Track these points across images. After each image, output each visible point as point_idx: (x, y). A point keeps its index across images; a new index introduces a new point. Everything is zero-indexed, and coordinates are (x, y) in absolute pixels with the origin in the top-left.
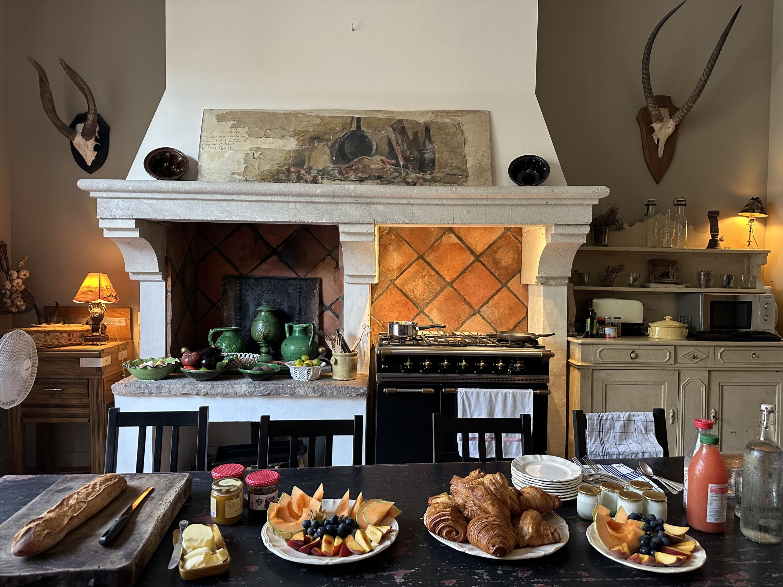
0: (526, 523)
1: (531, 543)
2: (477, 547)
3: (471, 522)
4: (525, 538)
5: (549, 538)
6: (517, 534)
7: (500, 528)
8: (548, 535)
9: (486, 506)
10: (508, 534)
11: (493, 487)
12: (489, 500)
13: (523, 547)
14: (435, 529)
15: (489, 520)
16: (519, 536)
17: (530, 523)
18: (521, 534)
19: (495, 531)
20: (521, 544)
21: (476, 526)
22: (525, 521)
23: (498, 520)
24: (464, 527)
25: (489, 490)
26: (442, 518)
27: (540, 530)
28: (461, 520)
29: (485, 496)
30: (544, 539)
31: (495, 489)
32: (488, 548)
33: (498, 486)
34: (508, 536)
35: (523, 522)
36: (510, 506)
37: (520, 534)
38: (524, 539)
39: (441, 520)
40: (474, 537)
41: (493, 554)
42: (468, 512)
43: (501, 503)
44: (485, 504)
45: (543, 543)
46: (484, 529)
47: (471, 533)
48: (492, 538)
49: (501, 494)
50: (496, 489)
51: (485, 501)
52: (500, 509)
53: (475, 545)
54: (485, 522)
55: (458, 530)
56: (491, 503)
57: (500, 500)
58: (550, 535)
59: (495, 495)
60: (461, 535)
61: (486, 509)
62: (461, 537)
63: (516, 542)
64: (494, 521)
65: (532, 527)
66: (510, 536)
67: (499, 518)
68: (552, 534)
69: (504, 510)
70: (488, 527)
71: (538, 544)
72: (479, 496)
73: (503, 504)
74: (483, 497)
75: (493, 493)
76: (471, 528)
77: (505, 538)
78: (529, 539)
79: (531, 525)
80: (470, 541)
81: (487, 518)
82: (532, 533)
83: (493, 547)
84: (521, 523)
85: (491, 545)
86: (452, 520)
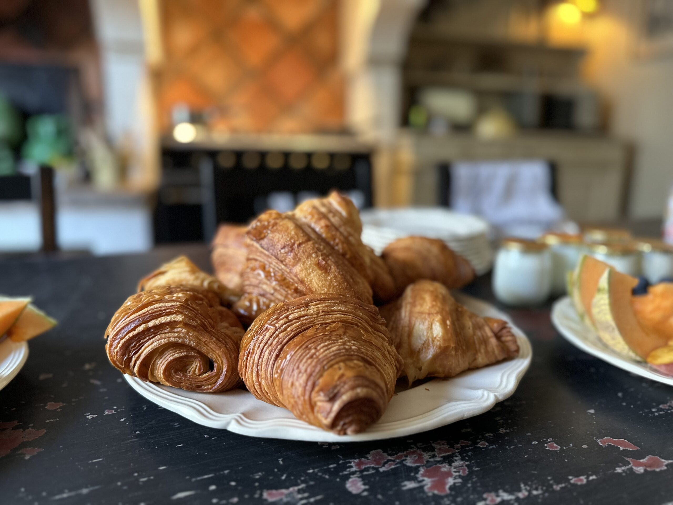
0: (422, 313)
1: (440, 370)
2: (271, 403)
3: (254, 326)
4: (422, 356)
5: (489, 349)
6: (399, 347)
7: (350, 332)
8: (485, 341)
9: (302, 275)
10: (378, 348)
11: (323, 223)
12: (309, 256)
13: (418, 383)
14: (130, 359)
15: (313, 309)
16: (404, 350)
17: (433, 311)
18: (410, 344)
19: (335, 342)
20: (412, 374)
21: (268, 335)
22: (418, 309)
23: (342, 308)
24: (230, 345)
25: (308, 231)
26: (151, 324)
27: (463, 327)
28: (225, 324)
29: (300, 245)
30: (476, 352)
31: (327, 226)
32: (312, 406)
33: (335, 220)
34: (378, 354)
35: (411, 312)
36: (369, 272)
37: (405, 346)
38: (418, 360)
39: (148, 330)
40: (262, 373)
41: (332, 426)
42: (251, 301)
43: (346, 262)
44: (297, 269)
45: (473, 365)
46: (297, 339)
47: (250, 361)
48: (323, 370)
49: (346, 240)
50: (330, 227)
51: (297, 260)
52: (345, 280)
53: (263, 397)
54: (299, 318)
55: (210, 355)
56: (318, 265)
57: (344, 255)
58: (493, 341)
59: (328, 244)
60: (220, 369)
61: (302, 282)
62: (218, 375)
63: (398, 370)
64: (327, 313)
65: (443, 323)
66: (384, 355)
67: (343, 302)
68: (498, 336)
69: (356, 283)
70: (309, 332)
71: (459, 370)
72: (279, 246)
73: (353, 265)
74: (292, 250)
75: (323, 240)
76: (252, 344)
77: (370, 364)
78: (436, 357)
79: (439, 317)
80: (248, 384)
81: (307, 305)
82: (444, 340)
83: (332, 399)
84: (404, 313)
85: (322, 396)
86: (186, 325)
